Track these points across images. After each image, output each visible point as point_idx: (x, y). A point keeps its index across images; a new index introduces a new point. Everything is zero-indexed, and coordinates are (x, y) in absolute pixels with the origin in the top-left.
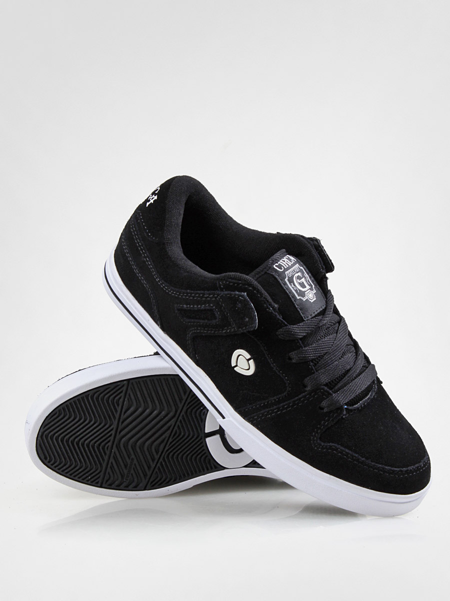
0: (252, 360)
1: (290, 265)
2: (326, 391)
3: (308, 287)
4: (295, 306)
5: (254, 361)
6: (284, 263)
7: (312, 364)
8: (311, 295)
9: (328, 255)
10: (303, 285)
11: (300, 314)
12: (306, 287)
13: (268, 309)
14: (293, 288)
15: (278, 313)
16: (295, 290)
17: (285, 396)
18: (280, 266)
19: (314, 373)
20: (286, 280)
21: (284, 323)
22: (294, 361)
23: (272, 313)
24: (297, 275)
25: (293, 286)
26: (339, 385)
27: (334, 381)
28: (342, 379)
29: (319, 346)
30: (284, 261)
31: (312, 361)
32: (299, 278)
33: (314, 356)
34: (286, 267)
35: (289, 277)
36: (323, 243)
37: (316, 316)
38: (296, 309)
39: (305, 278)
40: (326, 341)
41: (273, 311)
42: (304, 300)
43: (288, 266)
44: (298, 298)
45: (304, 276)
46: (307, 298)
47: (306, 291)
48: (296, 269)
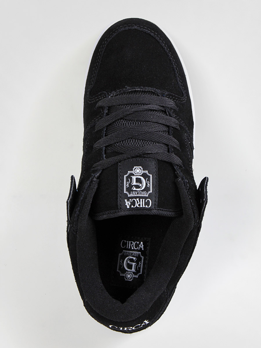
1: (138, 199)
8: (138, 171)
12: (137, 178)
20: (151, 191)
46: (143, 171)
47: (140, 175)
48: (134, 194)
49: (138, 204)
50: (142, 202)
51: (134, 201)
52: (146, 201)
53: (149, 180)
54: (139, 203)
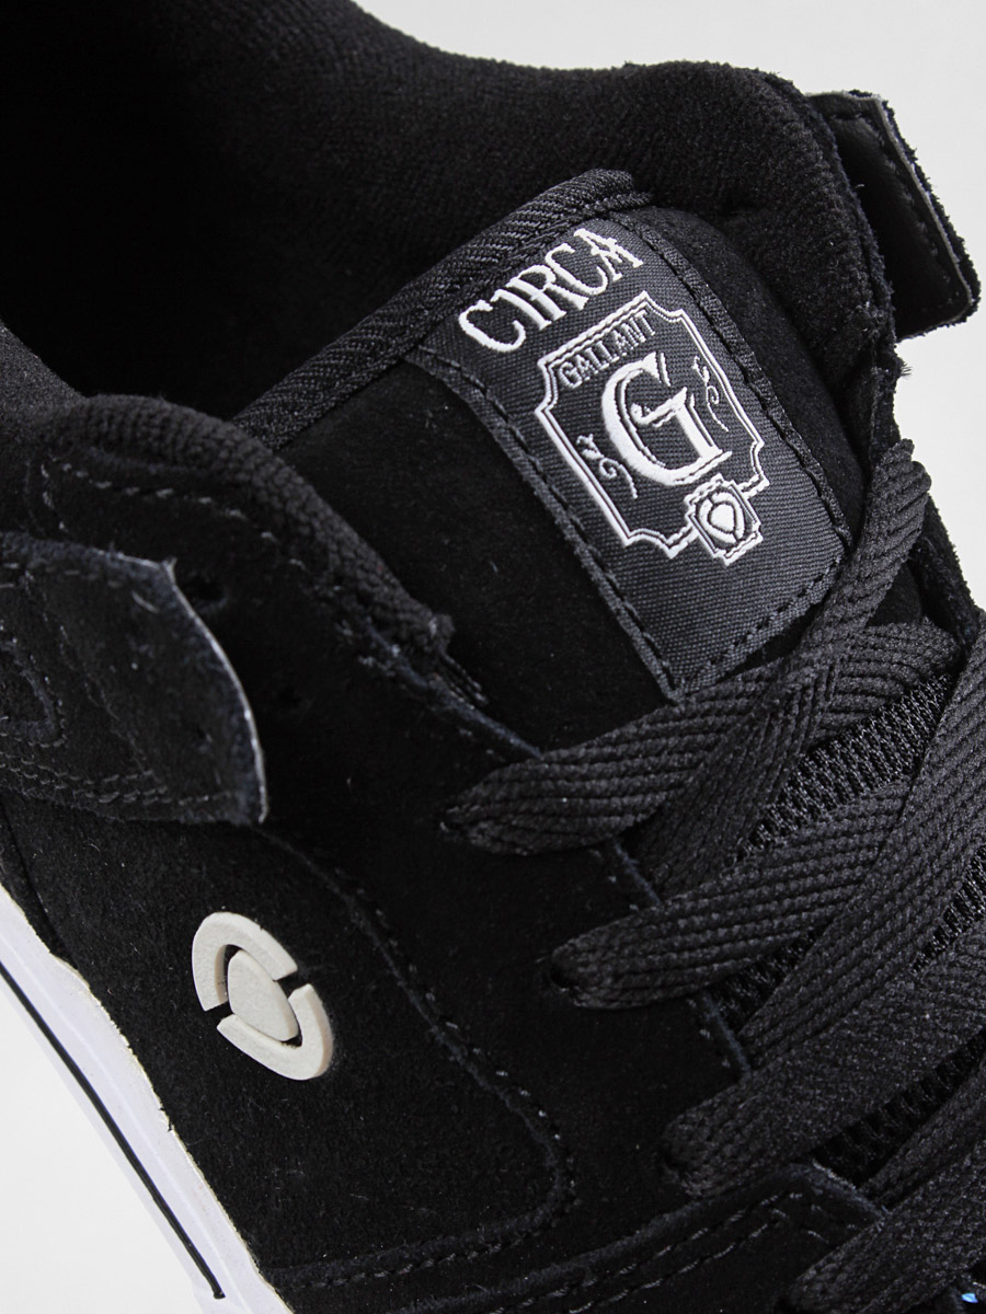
0: (308, 988)
1: (580, 302)
2: (829, 1199)
3: (709, 454)
4: (601, 603)
5: (324, 992)
6: (537, 294)
7: (714, 1011)
8: (723, 516)
9: (939, 209)
10: (668, 444)
11: (635, 657)
12: (690, 455)
13: (369, 661)
14: (593, 465)
15: (451, 674)
16: (607, 485)
17: (545, 1227)
18: (500, 321)
19: (734, 1076)
20: (543, 413)
21: (502, 747)
22: (589, 1000)
23: (398, 679)
24: (628, 372)
25: (593, 454)
26: (921, 1147)
27: (884, 1115)
28: (944, 1097)
29: (770, 882)
30: (538, 281)
31: (720, 987)
32: (644, 392)
33: (738, 956)
34: (543, 324)
35: (563, 392)
36: (912, 128)
37: (753, 660)
38: (610, 618)
39: (696, 387)
40: (822, 838)
41: (407, 670)
42: (672, 553)
43: (558, 313)
44: (628, 538)
45: (684, 378)
46: (695, 534)
47: (691, 488)
48: (626, 327)
49: (551, 278)
50: (536, 305)
51: (594, 281)
52: (517, 324)
53: (615, 489)
54: (549, 285)
